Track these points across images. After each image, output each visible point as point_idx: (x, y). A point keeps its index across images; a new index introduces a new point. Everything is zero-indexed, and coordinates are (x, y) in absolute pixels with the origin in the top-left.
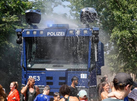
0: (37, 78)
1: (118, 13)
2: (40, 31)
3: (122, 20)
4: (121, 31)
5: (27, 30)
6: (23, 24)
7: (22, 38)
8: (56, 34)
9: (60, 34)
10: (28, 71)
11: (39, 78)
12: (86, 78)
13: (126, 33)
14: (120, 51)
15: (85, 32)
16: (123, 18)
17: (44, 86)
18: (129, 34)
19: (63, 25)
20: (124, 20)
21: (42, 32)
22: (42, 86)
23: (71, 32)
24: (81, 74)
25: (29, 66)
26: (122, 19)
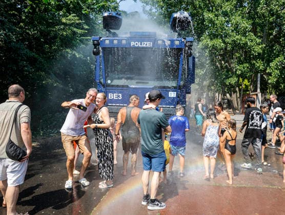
0: (119, 96)
1: (211, 15)
2: (122, 40)
3: (214, 25)
4: (211, 39)
5: (105, 38)
6: (84, 27)
7: (100, 49)
8: (141, 44)
9: (146, 45)
10: (108, 88)
11: (120, 96)
12: (175, 96)
13: (218, 43)
14: (208, 64)
15: (177, 43)
16: (217, 22)
17: (126, 105)
18: (222, 44)
19: (150, 33)
20: (216, 25)
21: (124, 42)
22: (121, 105)
23: (160, 42)
24: (170, 92)
25: (109, 82)
26: (214, 23)
